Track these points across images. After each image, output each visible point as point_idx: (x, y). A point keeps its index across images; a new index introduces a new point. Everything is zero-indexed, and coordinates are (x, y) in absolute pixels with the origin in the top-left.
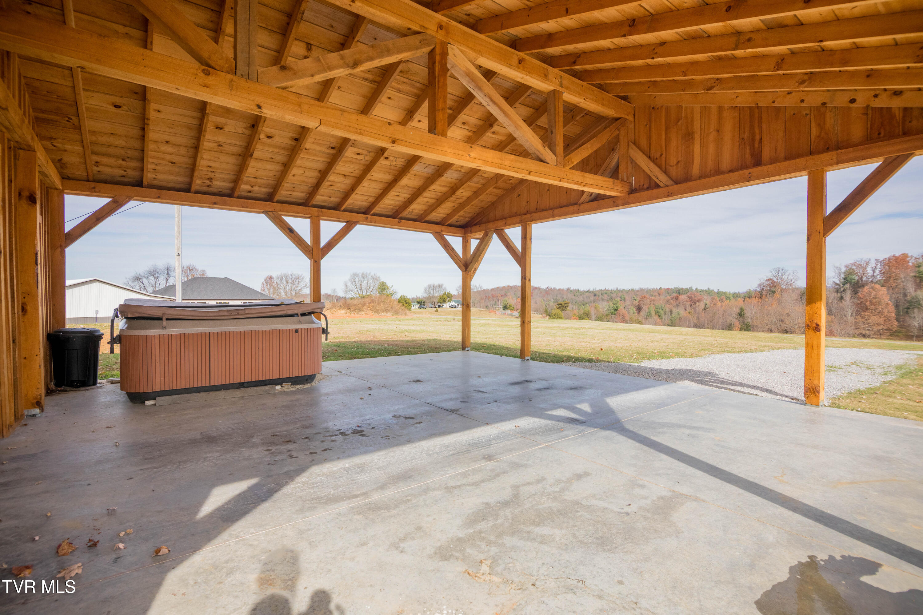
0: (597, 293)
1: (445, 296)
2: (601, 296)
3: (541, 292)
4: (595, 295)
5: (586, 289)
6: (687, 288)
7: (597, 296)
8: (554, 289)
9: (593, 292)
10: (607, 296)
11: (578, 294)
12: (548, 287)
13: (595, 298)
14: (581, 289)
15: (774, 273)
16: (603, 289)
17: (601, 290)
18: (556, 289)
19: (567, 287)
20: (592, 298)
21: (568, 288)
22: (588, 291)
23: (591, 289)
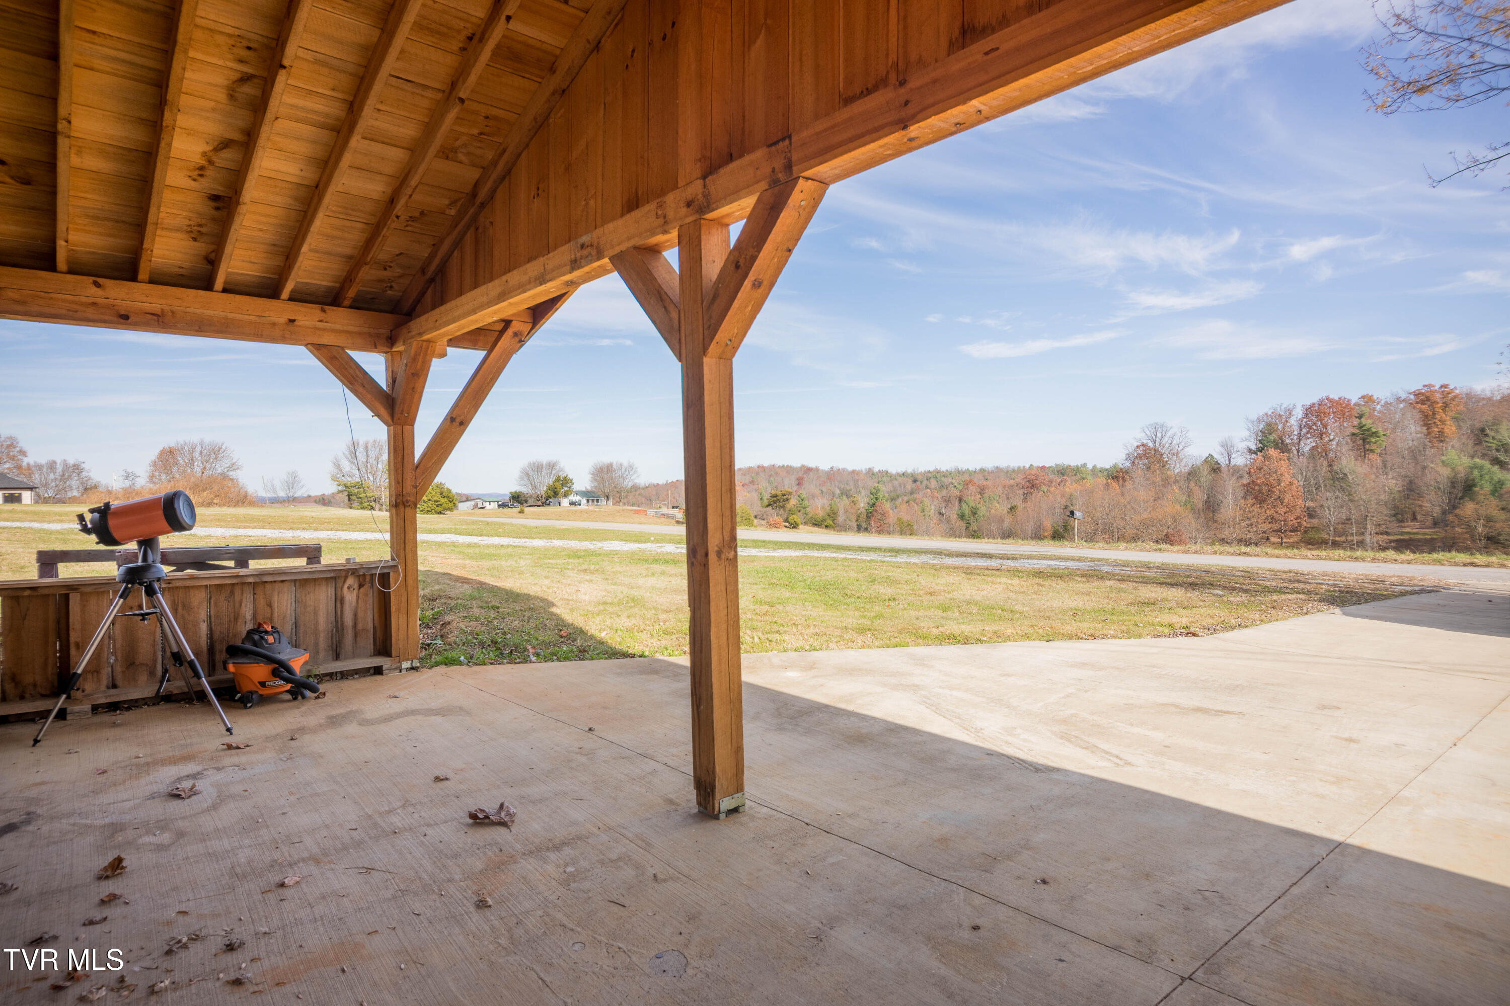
0: (920, 478)
1: (559, 485)
2: (925, 482)
3: (819, 477)
4: (915, 481)
5: (901, 470)
6: (1077, 466)
7: (918, 483)
8: (844, 470)
9: (912, 475)
10: (936, 483)
11: (884, 479)
12: (832, 468)
13: (914, 485)
14: (893, 470)
15: (1148, 433)
16: (932, 469)
17: (929, 472)
18: (847, 470)
19: (868, 467)
20: (910, 486)
21: (870, 469)
22: (903, 474)
23: (910, 471)
